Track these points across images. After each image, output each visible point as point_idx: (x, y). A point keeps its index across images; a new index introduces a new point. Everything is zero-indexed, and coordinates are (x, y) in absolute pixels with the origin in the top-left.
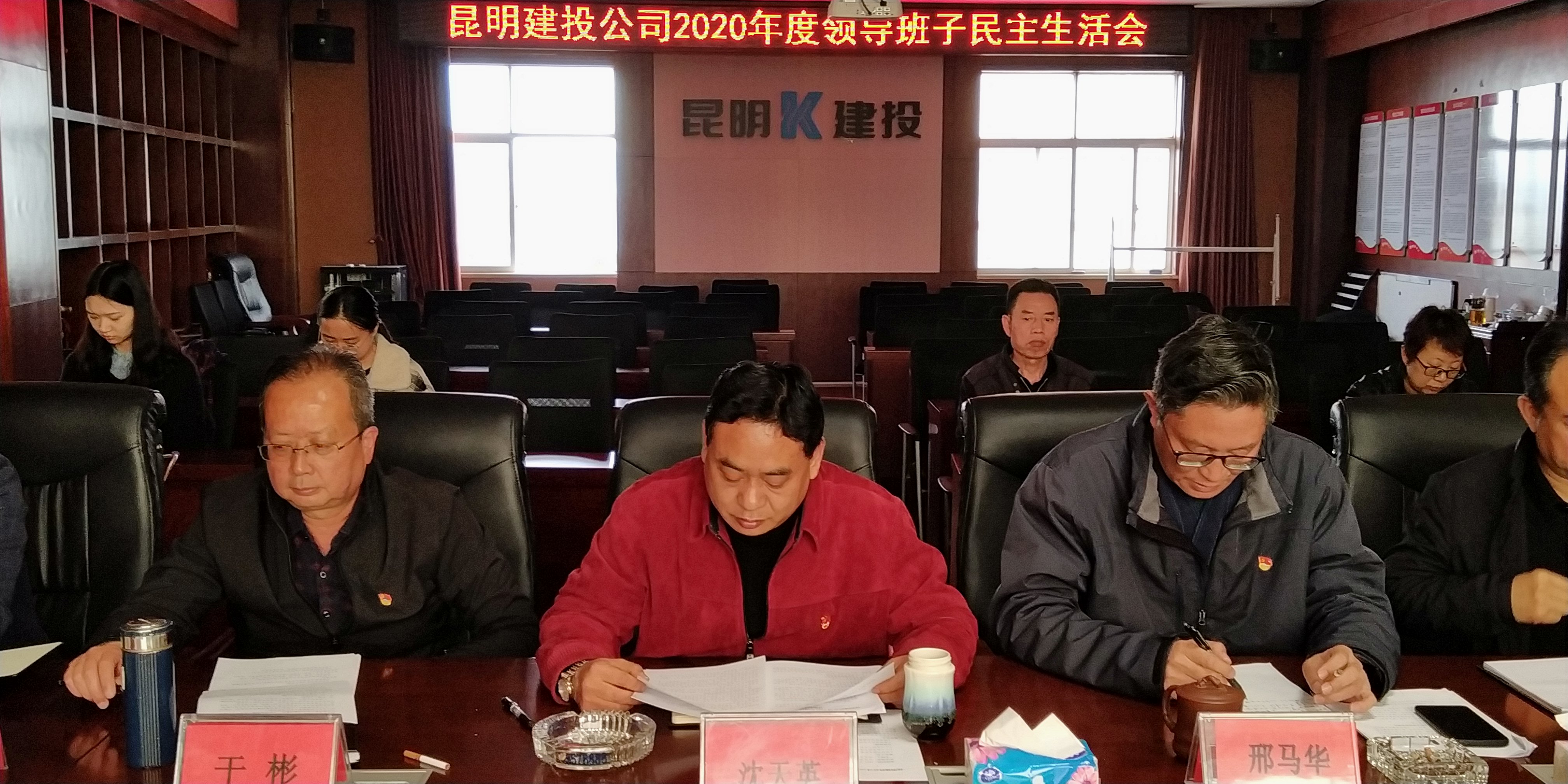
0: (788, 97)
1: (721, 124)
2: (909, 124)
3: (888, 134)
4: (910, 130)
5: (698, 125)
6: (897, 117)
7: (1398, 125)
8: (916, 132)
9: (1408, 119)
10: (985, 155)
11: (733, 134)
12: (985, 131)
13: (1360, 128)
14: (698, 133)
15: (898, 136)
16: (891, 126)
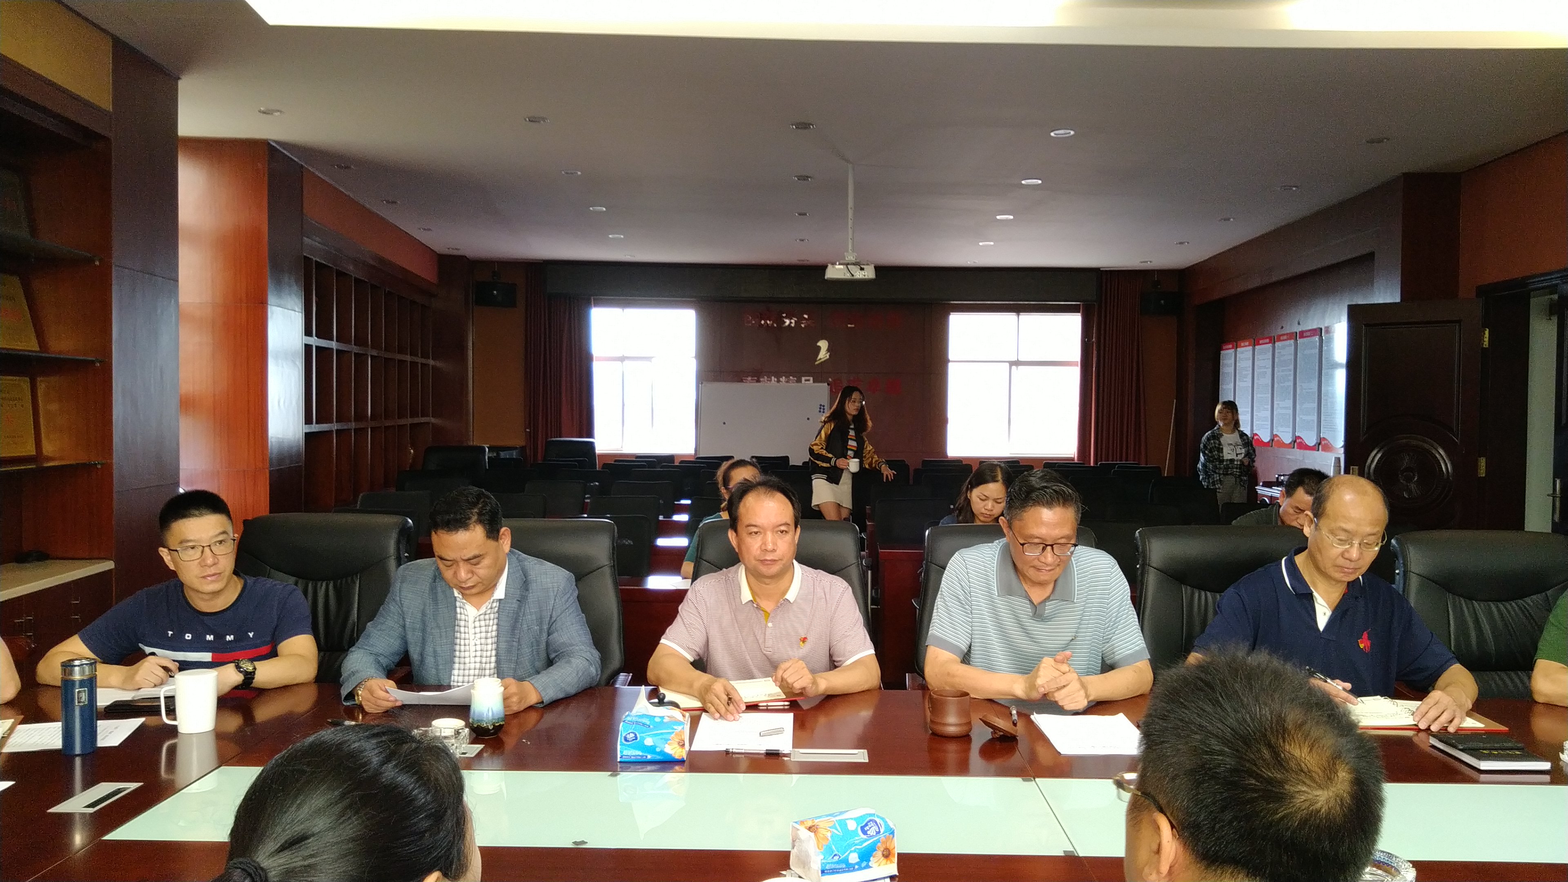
7: (1245, 352)
9: (1251, 347)
13: (1220, 354)
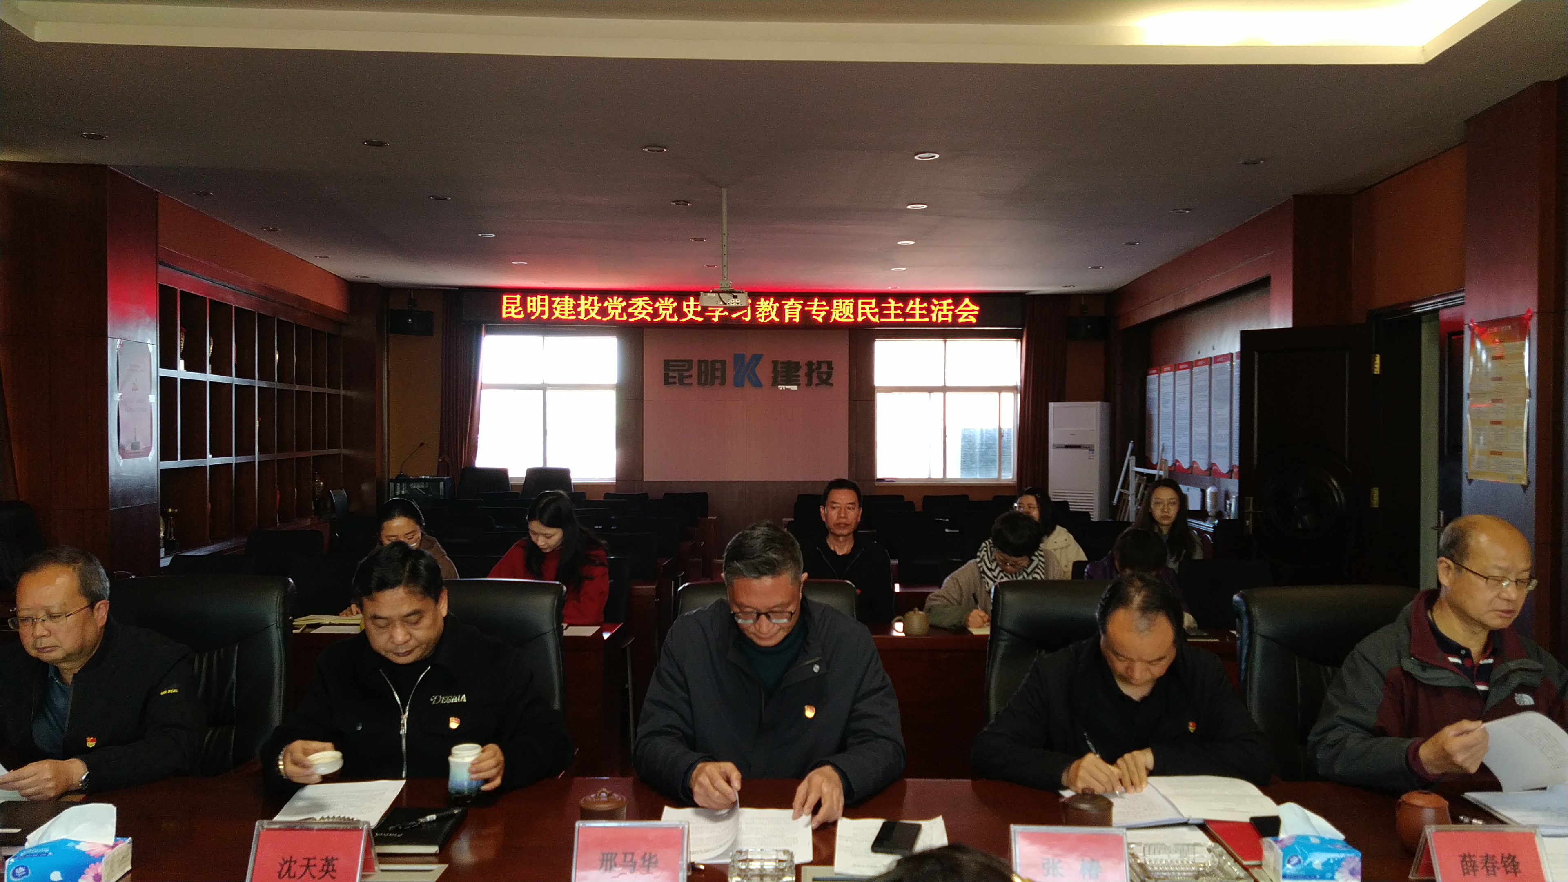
0: (739, 358)
1: (691, 376)
2: (824, 377)
3: (809, 383)
4: (826, 381)
5: (675, 377)
6: (816, 371)
7: (1166, 377)
8: (830, 381)
9: (1172, 372)
10: (881, 399)
11: (700, 383)
12: (879, 380)
13: (1146, 379)
14: (675, 383)
15: (817, 385)
16: (812, 378)
